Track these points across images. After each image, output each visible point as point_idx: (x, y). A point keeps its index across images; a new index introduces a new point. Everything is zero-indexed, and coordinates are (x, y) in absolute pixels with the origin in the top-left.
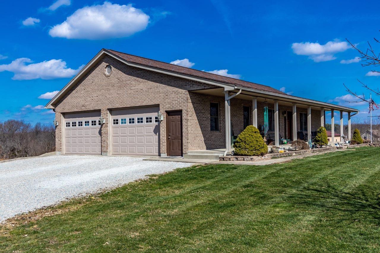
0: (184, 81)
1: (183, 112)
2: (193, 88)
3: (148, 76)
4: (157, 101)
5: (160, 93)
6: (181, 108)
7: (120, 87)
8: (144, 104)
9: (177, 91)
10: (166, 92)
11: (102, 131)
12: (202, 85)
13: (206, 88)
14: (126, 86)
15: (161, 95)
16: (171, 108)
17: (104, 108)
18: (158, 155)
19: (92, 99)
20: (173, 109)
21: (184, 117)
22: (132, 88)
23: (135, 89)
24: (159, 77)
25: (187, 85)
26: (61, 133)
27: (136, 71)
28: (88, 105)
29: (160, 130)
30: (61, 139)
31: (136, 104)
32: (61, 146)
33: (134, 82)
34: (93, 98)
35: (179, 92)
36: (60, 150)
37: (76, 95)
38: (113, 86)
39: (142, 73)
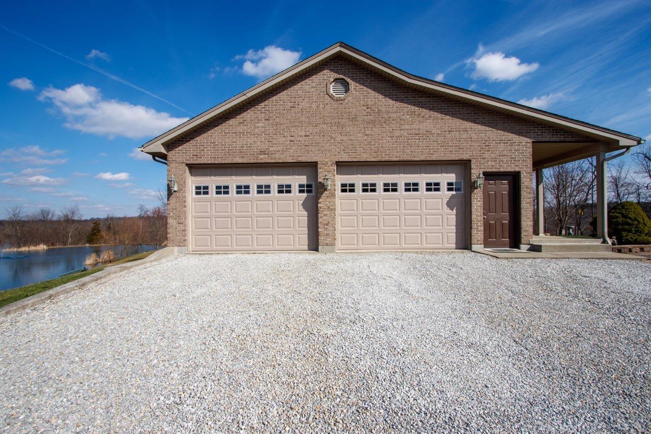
0: (524, 125)
1: (522, 176)
2: (543, 137)
3: (444, 109)
4: (466, 154)
5: (471, 141)
6: (517, 169)
7: (373, 122)
8: (434, 158)
9: (510, 140)
10: (485, 141)
11: (319, 205)
12: (561, 135)
13: (567, 140)
14: (388, 122)
15: (473, 144)
16: (498, 168)
17: (327, 160)
18: (455, 248)
19: (291, 141)
20: (502, 170)
21: (523, 183)
22: (403, 127)
23: (411, 129)
24: (469, 113)
25: (530, 132)
26: (185, 206)
27: (414, 97)
28: (279, 151)
29: (473, 205)
30: (186, 221)
31: (414, 157)
32: (185, 236)
33: (408, 117)
34: (292, 139)
35: (513, 143)
36: (182, 243)
37: (241, 128)
38: (354, 119)
39: (430, 102)
